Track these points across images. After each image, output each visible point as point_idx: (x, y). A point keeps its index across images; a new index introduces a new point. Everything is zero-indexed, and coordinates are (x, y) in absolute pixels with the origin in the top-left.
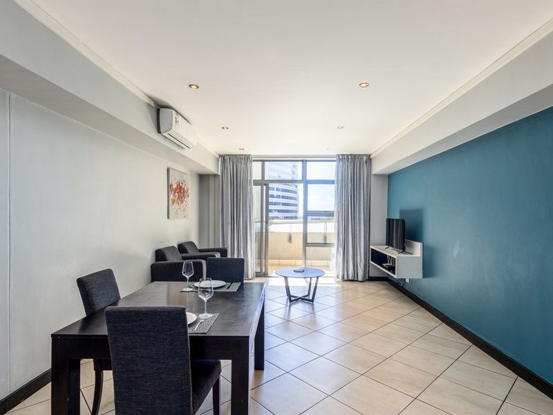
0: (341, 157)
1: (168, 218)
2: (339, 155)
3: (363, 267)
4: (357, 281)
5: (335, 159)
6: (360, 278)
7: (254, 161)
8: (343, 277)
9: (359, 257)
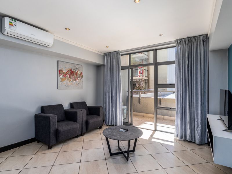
0: (179, 41)
1: (58, 88)
2: (177, 40)
3: (199, 132)
4: (195, 143)
5: (175, 45)
6: (197, 141)
7: (122, 55)
8: (182, 137)
9: (196, 123)
